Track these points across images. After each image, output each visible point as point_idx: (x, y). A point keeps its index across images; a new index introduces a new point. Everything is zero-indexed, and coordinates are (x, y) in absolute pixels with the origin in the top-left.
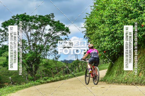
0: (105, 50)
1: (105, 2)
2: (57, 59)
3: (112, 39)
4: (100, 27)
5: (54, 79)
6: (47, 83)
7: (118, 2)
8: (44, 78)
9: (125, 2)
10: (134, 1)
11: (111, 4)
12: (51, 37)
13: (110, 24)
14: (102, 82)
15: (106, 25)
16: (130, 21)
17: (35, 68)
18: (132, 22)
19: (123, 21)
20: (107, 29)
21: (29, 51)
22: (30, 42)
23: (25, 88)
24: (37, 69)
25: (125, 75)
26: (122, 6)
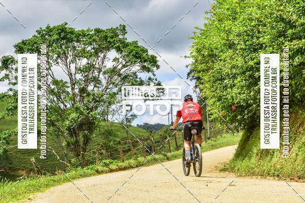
0: (234, 104)
1: (236, 3)
2: (130, 121)
3: (250, 83)
4: (224, 57)
5: (123, 164)
6: (111, 172)
7: (266, 4)
8: (103, 161)
9: (279, 3)
10: (298, 3)
11: (250, 7)
12: (118, 75)
13: (246, 49)
14: (227, 173)
15: (237, 52)
16: (289, 43)
17: (84, 140)
18: (295, 47)
19: (274, 43)
20: (240, 61)
21: (73, 104)
22: (75, 84)
23: (64, 182)
24: (87, 141)
25: (275, 159)
26: (274, 13)
